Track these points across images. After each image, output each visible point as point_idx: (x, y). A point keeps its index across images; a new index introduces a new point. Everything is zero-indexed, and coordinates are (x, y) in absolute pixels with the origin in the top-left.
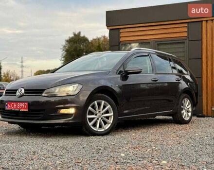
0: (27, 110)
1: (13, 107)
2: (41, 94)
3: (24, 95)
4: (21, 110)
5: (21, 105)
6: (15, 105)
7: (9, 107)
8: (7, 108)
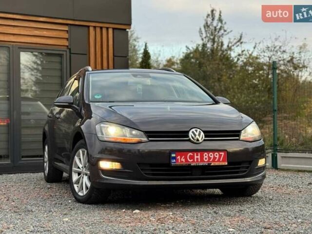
0: (226, 164)
1: (192, 160)
2: (238, 138)
3: (205, 140)
4: (212, 164)
5: (212, 157)
6: (196, 157)
7: (179, 161)
8: (174, 162)
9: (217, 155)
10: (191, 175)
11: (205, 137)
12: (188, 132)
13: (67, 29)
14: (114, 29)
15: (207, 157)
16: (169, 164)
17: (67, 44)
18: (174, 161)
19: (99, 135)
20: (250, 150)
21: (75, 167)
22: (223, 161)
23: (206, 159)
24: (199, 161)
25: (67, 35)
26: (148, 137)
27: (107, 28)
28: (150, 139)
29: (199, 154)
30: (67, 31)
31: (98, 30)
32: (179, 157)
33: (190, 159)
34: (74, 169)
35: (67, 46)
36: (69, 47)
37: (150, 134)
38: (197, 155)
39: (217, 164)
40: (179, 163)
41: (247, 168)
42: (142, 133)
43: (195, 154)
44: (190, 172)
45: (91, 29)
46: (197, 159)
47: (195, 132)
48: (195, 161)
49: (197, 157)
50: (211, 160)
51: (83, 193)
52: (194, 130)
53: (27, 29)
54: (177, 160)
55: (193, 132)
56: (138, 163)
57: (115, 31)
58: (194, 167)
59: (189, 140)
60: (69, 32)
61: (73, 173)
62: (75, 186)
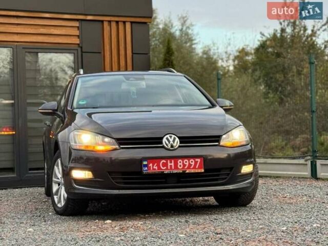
0: (203, 171)
1: (165, 168)
2: (217, 144)
3: (179, 146)
4: (187, 172)
5: (187, 164)
6: (169, 164)
7: (152, 169)
8: (146, 170)
9: (192, 162)
10: (166, 183)
11: (180, 143)
12: (162, 138)
13: (78, 25)
14: (132, 23)
15: (181, 164)
16: (141, 172)
17: (78, 42)
18: (146, 168)
19: (73, 143)
20: (232, 156)
21: (55, 178)
22: (200, 168)
23: (180, 166)
24: (173, 168)
25: (78, 32)
26: (120, 144)
27: (124, 22)
28: (121, 146)
29: (173, 161)
30: (78, 27)
31: (114, 24)
32: (151, 165)
33: (163, 167)
34: (54, 179)
35: (78, 44)
36: (80, 45)
37: (121, 142)
38: (171, 162)
39: (193, 171)
40: (151, 171)
41: (228, 176)
42: (114, 140)
43: (169, 161)
44: (164, 180)
45: (106, 24)
46: (171, 166)
47: (169, 138)
48: (169, 168)
49: (171, 164)
50: (186, 167)
51: (61, 204)
52: (168, 136)
53: (32, 27)
54: (149, 168)
55: (167, 139)
56: (108, 172)
57: (133, 25)
58: (168, 174)
59: (163, 147)
60: (80, 28)
61: (53, 184)
62: (55, 197)
